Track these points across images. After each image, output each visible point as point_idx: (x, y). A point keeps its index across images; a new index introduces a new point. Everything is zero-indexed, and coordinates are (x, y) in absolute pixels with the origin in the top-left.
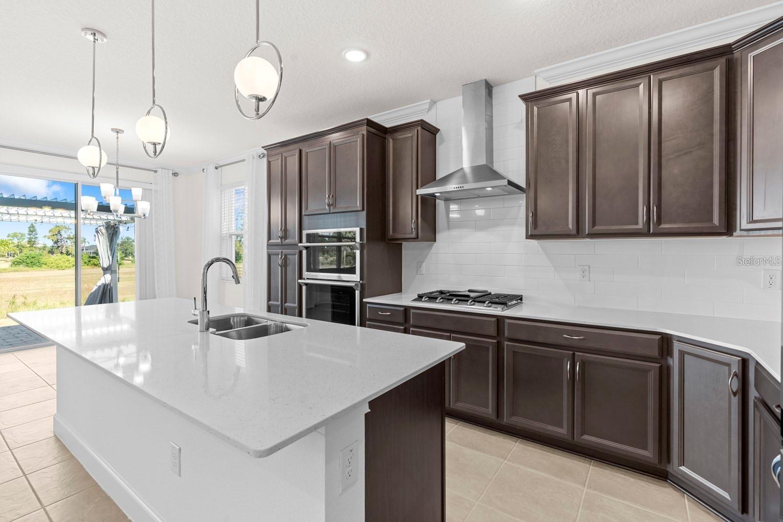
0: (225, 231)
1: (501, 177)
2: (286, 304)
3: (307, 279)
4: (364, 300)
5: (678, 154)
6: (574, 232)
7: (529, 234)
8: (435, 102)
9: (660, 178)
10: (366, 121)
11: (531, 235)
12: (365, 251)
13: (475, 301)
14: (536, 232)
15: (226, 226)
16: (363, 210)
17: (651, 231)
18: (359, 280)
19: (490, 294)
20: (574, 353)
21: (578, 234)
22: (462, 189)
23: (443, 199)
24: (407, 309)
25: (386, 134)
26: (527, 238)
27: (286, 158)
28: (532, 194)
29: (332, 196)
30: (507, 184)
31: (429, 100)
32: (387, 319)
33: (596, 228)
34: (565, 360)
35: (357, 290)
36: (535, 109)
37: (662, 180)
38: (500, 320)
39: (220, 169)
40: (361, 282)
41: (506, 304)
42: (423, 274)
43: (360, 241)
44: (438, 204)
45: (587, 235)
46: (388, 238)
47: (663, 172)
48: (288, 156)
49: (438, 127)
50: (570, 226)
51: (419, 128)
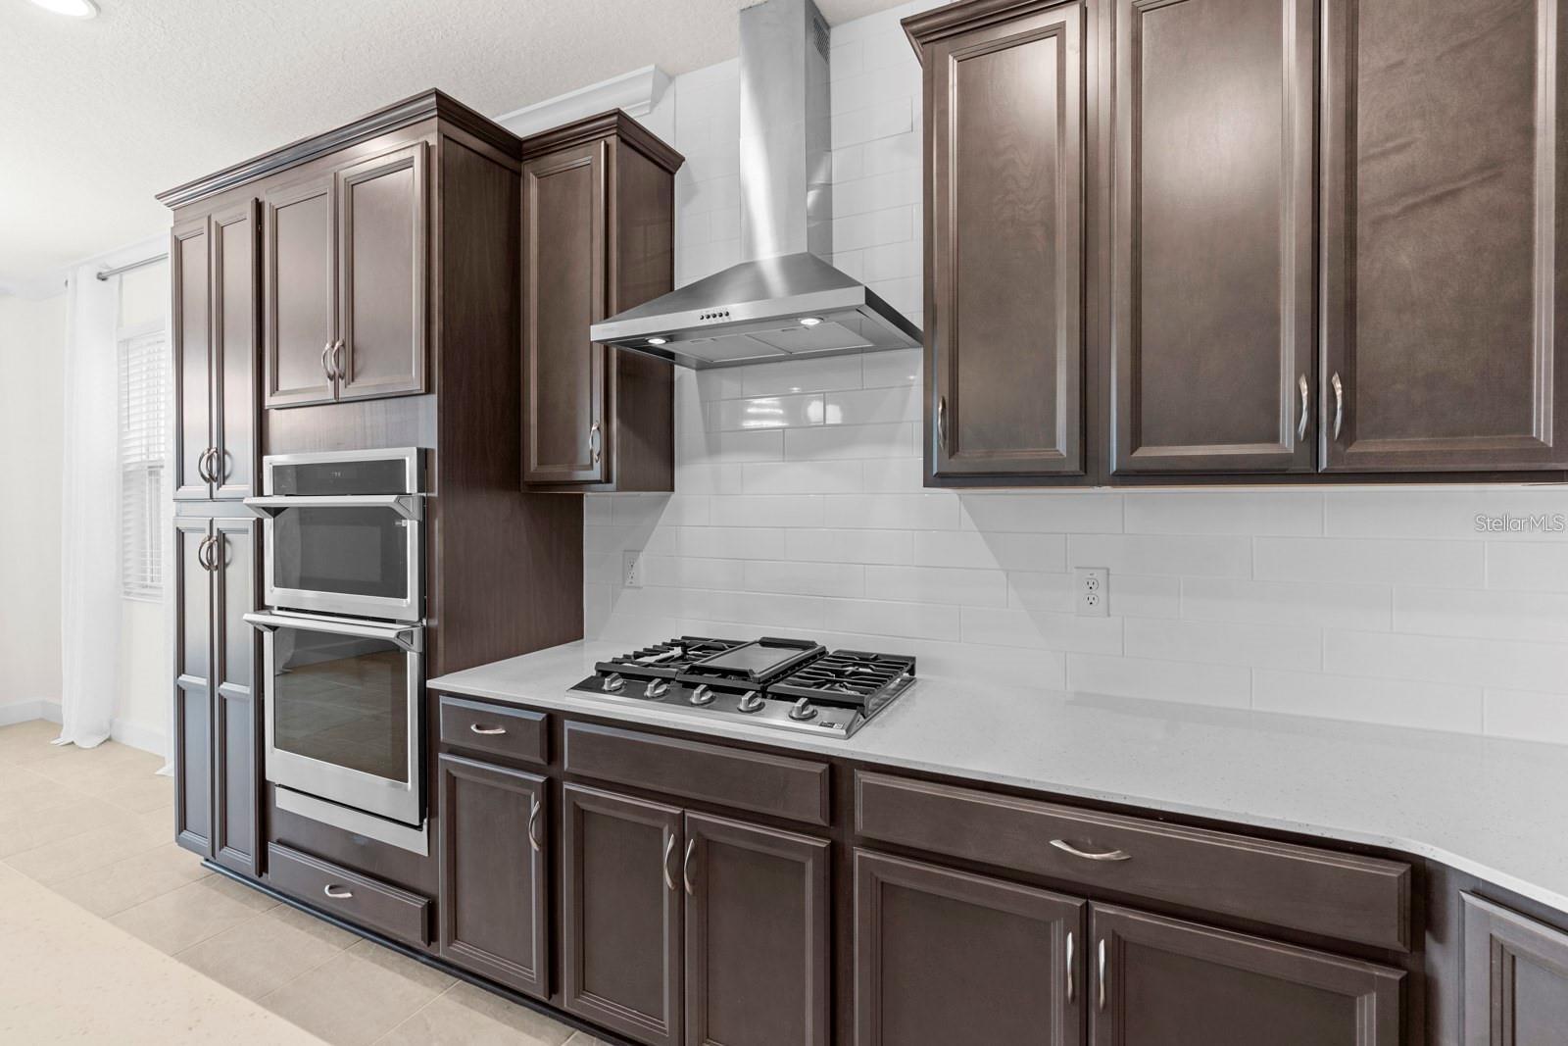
0: (136, 456)
1: (844, 281)
2: (225, 686)
3: (280, 609)
4: (431, 684)
5: (1411, 201)
6: (1074, 466)
7: (935, 472)
8: (671, 79)
9: (1351, 283)
10: (434, 99)
11: (940, 475)
12: (437, 525)
13: (764, 693)
14: (955, 466)
15: (137, 443)
16: (429, 390)
17: (1324, 464)
18: (416, 619)
19: (823, 652)
20: (1087, 903)
21: (1086, 472)
22: (725, 319)
23: (694, 366)
24: (553, 719)
25: (522, 161)
26: (928, 483)
27: (221, 230)
28: (942, 342)
29: (343, 345)
30: (863, 301)
31: (652, 67)
32: (494, 750)
33: (1143, 452)
34: (1057, 927)
35: (410, 650)
36: (953, 65)
37: (1359, 293)
38: (837, 772)
39: (113, 280)
40: (424, 622)
41: (862, 705)
42: (639, 588)
43: (419, 491)
44: (680, 379)
45: (1114, 474)
46: (526, 479)
47: (1360, 262)
48: (227, 222)
49: (679, 148)
50: (1062, 446)
51: (613, 140)
